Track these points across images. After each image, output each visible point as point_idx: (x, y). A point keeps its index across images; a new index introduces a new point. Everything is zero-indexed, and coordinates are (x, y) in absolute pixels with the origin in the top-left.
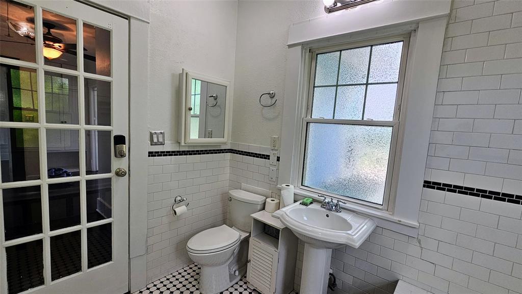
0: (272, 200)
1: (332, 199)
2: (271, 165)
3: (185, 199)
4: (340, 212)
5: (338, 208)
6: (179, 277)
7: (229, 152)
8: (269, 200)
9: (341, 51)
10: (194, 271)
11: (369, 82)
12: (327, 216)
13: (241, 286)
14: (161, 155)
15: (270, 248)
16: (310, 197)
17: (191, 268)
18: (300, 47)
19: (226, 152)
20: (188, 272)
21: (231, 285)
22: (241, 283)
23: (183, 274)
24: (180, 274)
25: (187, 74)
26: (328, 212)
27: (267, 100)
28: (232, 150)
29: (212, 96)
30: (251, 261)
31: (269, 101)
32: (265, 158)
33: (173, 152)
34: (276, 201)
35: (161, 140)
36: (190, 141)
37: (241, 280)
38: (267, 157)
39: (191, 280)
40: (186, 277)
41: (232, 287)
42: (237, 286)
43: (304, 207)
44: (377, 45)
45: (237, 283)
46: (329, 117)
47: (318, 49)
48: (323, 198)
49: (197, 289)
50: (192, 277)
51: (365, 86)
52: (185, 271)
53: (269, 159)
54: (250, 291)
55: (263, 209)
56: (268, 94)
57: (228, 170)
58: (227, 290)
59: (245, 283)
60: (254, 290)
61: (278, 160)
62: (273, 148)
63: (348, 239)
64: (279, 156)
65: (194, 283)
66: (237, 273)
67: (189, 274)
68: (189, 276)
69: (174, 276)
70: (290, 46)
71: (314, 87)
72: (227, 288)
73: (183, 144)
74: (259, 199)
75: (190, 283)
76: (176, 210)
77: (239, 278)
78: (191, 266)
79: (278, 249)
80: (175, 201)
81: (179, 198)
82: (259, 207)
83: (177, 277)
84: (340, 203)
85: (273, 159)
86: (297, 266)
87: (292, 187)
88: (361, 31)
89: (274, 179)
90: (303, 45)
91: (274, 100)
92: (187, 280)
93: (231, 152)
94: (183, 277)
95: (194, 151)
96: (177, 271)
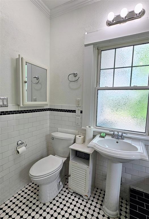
0: (79, 136)
1: (118, 132)
2: (77, 116)
3: (24, 142)
4: (124, 139)
5: (122, 137)
6: (23, 194)
7: (49, 110)
8: (77, 136)
9: (116, 49)
10: (33, 187)
11: (133, 66)
12: (117, 142)
13: (65, 191)
14: (6, 114)
15: (84, 166)
16: (104, 133)
17: (30, 186)
18: (92, 46)
19: (47, 110)
20: (29, 188)
21: (59, 192)
22: (64, 189)
23: (25, 191)
24: (23, 191)
25: (22, 58)
26: (117, 140)
27: (72, 78)
28: (51, 109)
29: (35, 77)
30: (71, 176)
31: (74, 79)
32: (73, 112)
33: (14, 111)
34: (82, 137)
35: (5, 103)
36: (26, 104)
37: (64, 187)
38: (74, 111)
39: (32, 194)
40: (28, 193)
41: (60, 193)
42: (62, 192)
43: (103, 139)
44: (137, 45)
45: (62, 190)
46: (111, 86)
47: (102, 47)
48: (113, 132)
49: (37, 200)
50: (32, 192)
51: (131, 68)
52: (27, 188)
53: (75, 112)
54: (71, 194)
55: (75, 142)
56: (73, 74)
57: (48, 121)
58: (57, 196)
59: (67, 189)
60: (74, 192)
61: (81, 112)
62: (77, 106)
63: (141, 156)
64: (81, 110)
65: (34, 196)
66: (61, 183)
67: (29, 190)
68: (30, 192)
69: (19, 194)
70: (86, 45)
71: (100, 70)
72: (56, 195)
73: (21, 105)
74: (72, 137)
75: (32, 197)
76: (18, 150)
77: (62, 186)
78: (29, 184)
79: (89, 166)
80: (17, 144)
81: (20, 142)
82: (72, 142)
83: (21, 195)
84: (123, 134)
85: (78, 112)
86: (96, 173)
87: (92, 127)
88: (130, 35)
89: (79, 124)
90: (94, 44)
91: (77, 78)
92: (29, 195)
93: (50, 110)
94: (26, 193)
95: (28, 110)
96: (21, 190)
